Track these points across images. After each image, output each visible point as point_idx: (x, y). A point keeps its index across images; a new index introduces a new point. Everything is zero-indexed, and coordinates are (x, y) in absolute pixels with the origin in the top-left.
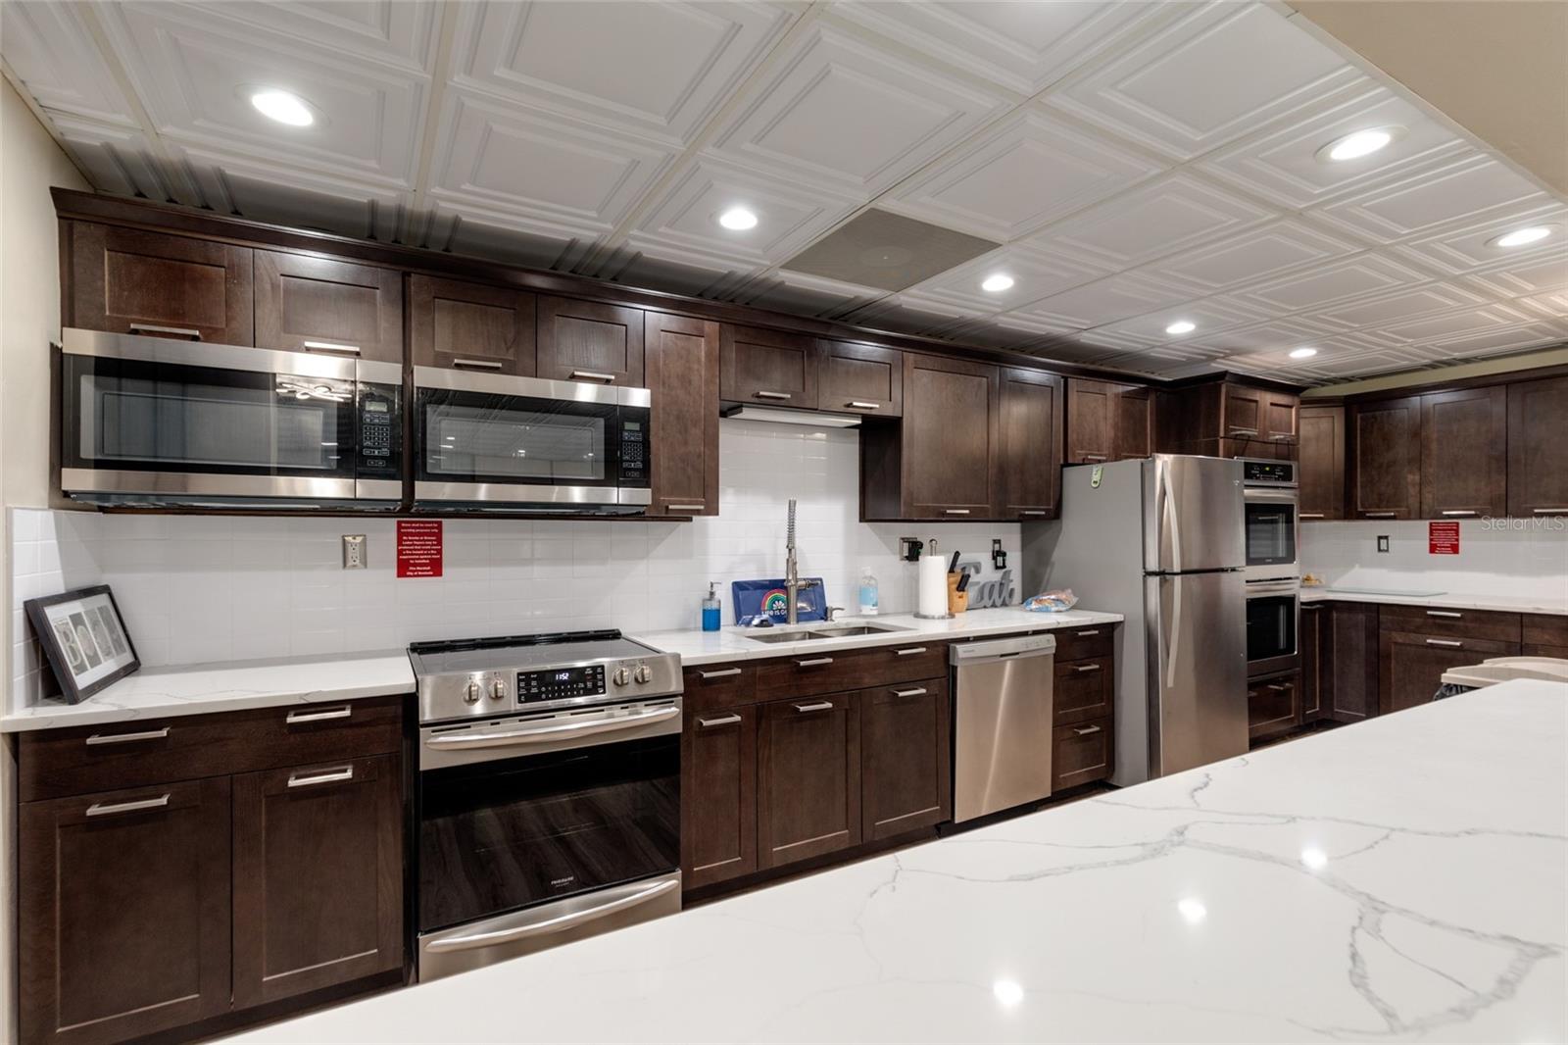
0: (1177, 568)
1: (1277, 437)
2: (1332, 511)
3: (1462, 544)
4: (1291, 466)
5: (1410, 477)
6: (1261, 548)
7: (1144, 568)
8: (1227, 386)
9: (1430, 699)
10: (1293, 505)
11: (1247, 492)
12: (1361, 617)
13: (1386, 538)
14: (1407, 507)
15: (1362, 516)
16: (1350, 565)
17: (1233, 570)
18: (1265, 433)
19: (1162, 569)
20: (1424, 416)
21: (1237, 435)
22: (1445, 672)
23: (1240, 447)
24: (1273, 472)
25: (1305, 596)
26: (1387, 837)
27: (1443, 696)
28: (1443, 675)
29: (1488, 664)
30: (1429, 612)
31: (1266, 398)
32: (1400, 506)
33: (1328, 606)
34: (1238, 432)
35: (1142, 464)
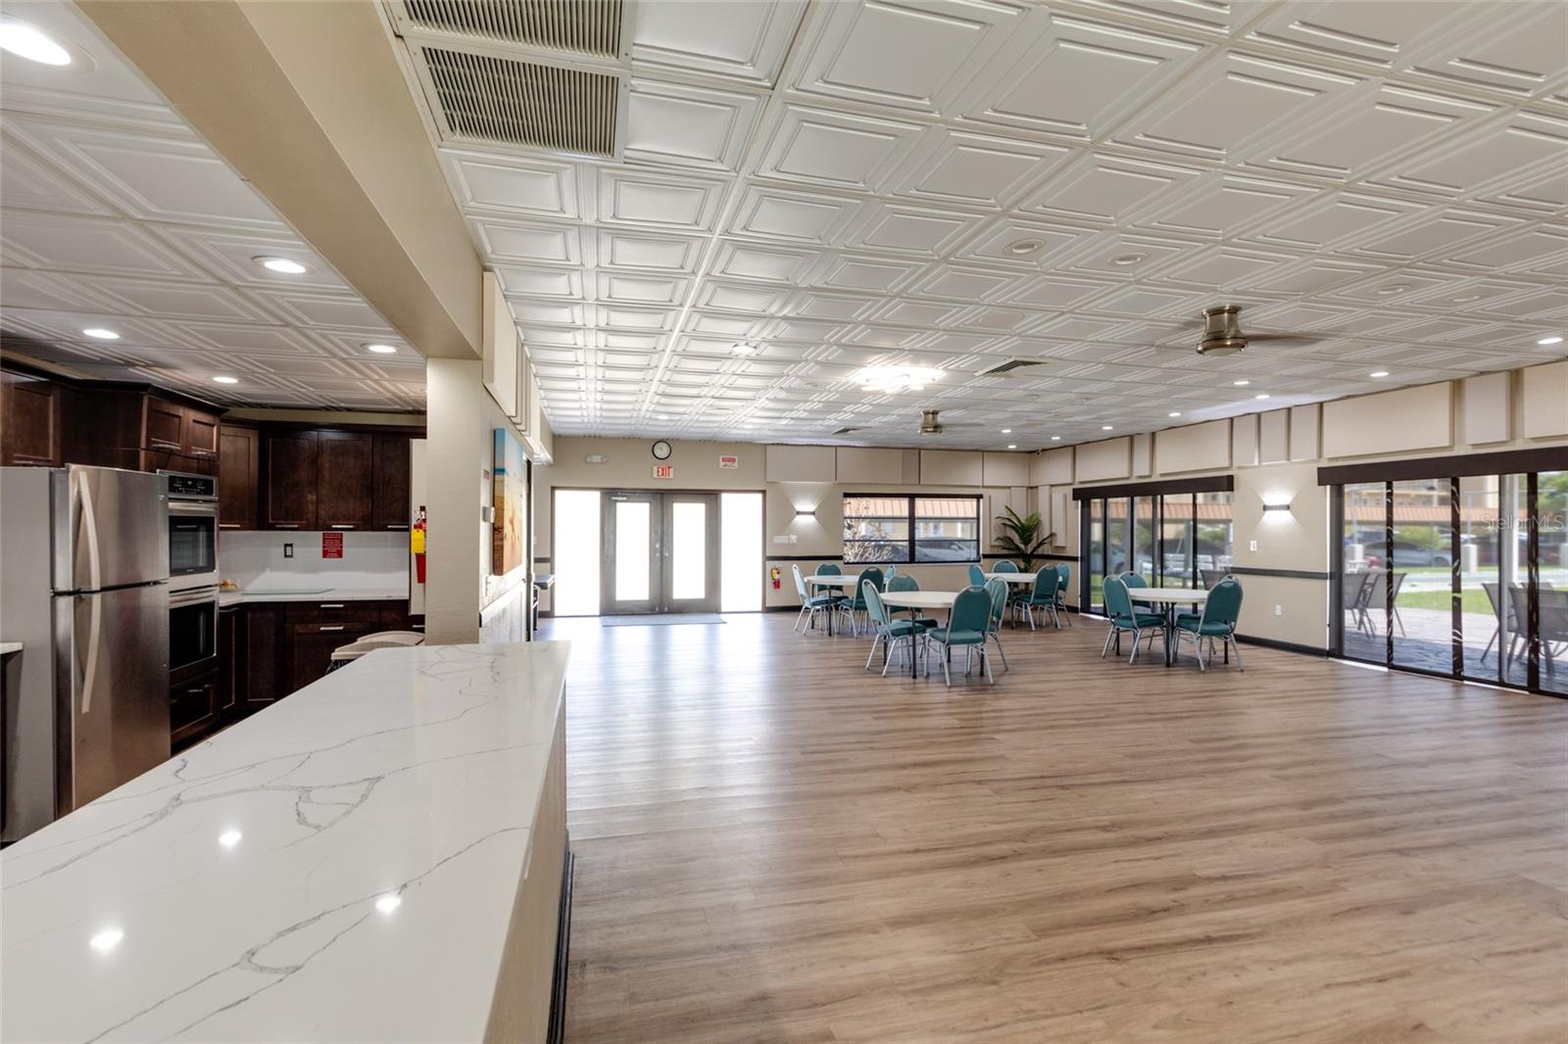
0: (96, 585)
1: (200, 453)
2: (247, 522)
3: (345, 550)
4: (212, 481)
5: (309, 496)
6: (185, 559)
7: (52, 588)
8: (149, 399)
9: (323, 675)
10: (213, 518)
11: (171, 505)
12: (271, 615)
13: (291, 545)
14: (307, 520)
15: (272, 527)
16: (263, 569)
17: (156, 583)
18: (188, 448)
19: (77, 588)
20: (319, 449)
21: (160, 448)
22: (333, 651)
23: (162, 459)
24: (194, 486)
25: (224, 600)
26: (309, 757)
27: (332, 670)
28: (333, 654)
29: (360, 641)
30: (322, 606)
31: (190, 416)
32: (302, 520)
33: (244, 608)
34: (161, 445)
35: (51, 473)
